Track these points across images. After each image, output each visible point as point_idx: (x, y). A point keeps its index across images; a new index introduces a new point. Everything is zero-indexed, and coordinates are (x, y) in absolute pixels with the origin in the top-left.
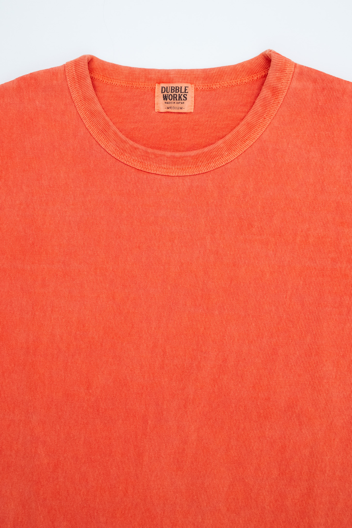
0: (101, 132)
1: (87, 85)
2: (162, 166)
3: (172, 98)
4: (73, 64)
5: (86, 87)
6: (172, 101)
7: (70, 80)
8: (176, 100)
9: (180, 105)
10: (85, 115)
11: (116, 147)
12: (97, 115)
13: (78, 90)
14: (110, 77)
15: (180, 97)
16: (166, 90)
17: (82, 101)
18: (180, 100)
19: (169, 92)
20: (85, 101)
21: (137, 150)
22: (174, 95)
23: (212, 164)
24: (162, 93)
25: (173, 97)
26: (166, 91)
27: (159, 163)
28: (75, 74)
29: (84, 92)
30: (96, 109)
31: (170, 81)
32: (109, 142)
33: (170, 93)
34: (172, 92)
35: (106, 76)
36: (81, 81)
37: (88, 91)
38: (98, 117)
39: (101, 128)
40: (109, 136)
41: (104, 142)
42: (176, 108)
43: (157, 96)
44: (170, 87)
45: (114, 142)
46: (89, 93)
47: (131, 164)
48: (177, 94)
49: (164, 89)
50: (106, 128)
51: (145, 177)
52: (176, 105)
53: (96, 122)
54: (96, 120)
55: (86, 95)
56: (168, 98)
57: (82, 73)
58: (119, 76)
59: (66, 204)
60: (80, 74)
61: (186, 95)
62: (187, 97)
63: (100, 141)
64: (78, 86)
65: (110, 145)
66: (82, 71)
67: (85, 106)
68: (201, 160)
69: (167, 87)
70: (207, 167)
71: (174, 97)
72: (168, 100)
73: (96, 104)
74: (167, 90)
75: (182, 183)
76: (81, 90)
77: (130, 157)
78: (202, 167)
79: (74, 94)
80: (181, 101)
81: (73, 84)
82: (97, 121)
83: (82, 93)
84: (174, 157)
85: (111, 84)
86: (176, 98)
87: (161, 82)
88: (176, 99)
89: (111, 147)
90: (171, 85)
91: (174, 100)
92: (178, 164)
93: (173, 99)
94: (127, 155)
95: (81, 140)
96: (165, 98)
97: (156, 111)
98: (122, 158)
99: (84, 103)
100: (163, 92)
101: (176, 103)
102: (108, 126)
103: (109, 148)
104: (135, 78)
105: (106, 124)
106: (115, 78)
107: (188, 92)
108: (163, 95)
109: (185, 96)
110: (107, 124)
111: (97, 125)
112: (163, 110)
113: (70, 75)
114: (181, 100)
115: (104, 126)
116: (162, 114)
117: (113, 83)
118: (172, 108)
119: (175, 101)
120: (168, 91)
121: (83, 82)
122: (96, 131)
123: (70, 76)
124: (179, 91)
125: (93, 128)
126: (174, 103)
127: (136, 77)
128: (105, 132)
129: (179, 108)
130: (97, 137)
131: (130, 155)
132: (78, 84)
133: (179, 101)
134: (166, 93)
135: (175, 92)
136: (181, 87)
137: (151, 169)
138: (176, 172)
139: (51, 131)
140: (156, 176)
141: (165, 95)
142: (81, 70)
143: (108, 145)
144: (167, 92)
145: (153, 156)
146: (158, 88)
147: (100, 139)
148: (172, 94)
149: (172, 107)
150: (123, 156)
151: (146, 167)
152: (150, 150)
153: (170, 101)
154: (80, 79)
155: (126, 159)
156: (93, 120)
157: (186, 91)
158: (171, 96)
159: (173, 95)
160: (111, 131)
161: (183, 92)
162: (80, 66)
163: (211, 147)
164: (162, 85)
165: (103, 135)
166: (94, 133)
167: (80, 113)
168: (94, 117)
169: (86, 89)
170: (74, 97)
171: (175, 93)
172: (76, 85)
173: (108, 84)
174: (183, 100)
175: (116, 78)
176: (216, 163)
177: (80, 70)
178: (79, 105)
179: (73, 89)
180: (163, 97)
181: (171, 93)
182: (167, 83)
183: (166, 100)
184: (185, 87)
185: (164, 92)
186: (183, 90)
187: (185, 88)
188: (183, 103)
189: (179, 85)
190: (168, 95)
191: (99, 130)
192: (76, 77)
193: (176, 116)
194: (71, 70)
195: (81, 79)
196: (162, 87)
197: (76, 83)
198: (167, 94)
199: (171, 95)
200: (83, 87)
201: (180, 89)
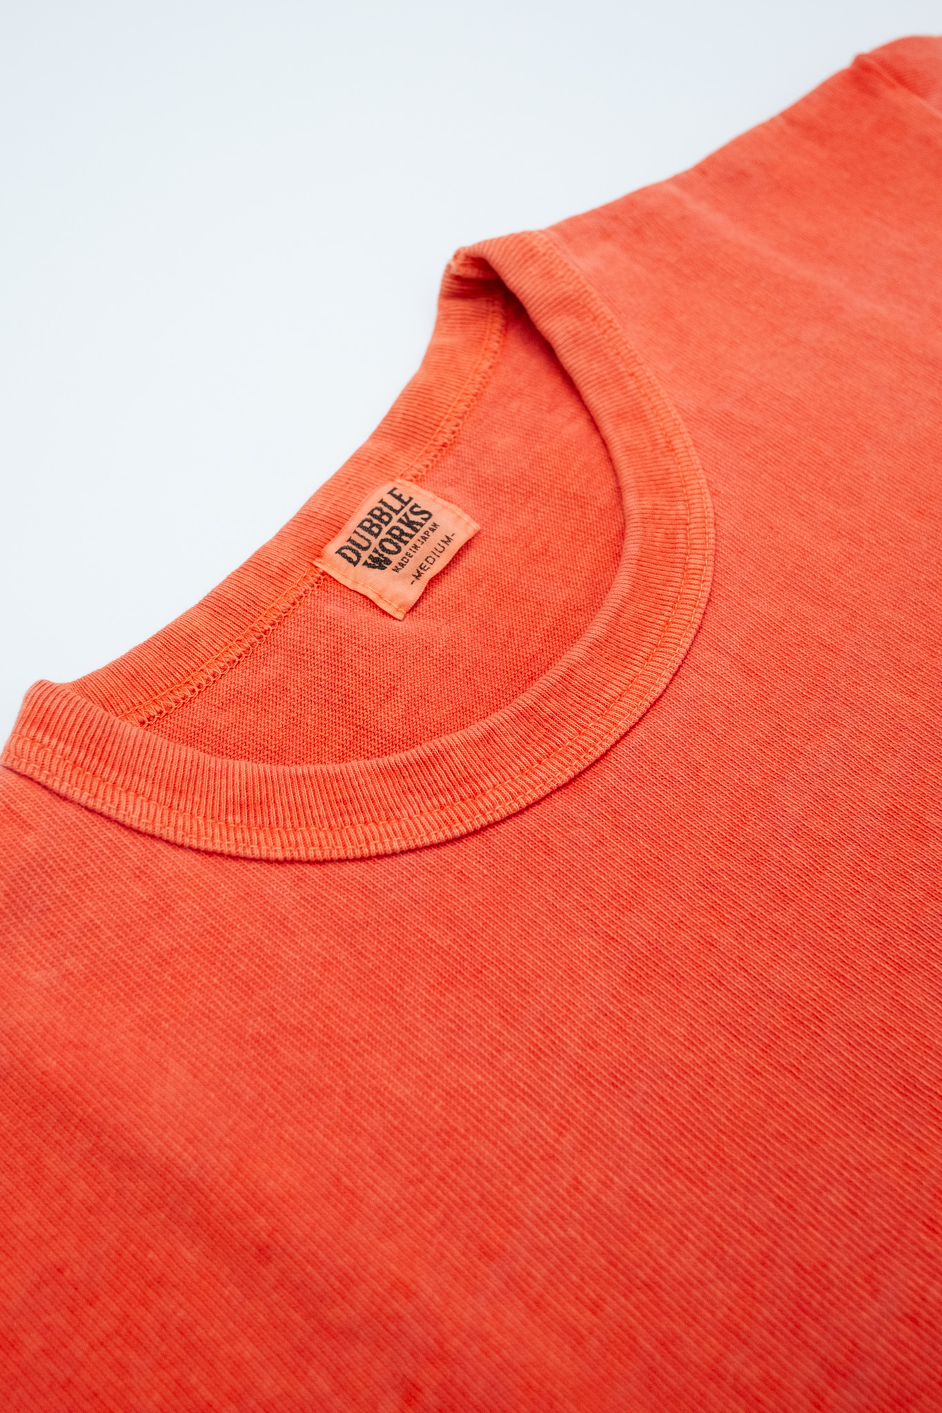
0: (339, 819)
1: (138, 744)
2: (607, 697)
3: (395, 544)
4: (29, 730)
5: (143, 752)
6: (405, 549)
7: (73, 781)
8: (411, 536)
9: (436, 538)
10: (232, 834)
11: (434, 800)
12: (264, 793)
13: (127, 783)
14: (174, 680)
15: (410, 524)
16: (354, 547)
17: (175, 803)
18: (418, 527)
19: (370, 544)
20: (184, 796)
21: (497, 739)
22: (389, 533)
23: (695, 560)
24: (355, 564)
25: (395, 541)
26: (360, 551)
27: (590, 700)
28: (68, 748)
29: (151, 772)
30: (244, 783)
31: (337, 524)
32: (397, 812)
33: (375, 542)
34: (376, 535)
35: (158, 690)
36: (108, 748)
37: (163, 756)
38: (277, 795)
39: (322, 808)
40: (376, 799)
41: (382, 830)
42: (437, 553)
43: (356, 582)
44: (355, 532)
45: (410, 796)
46: (170, 759)
47: (533, 788)
48: (394, 523)
49: (349, 553)
50: (338, 792)
51: (610, 777)
52: (425, 549)
53: (287, 813)
54: (280, 809)
55: (166, 774)
56: (386, 555)
57: (87, 723)
58: (192, 650)
59: (542, 1158)
60: (82, 733)
61: (416, 506)
62: (422, 509)
63: (368, 843)
64: (115, 773)
65: (410, 818)
66: (80, 720)
67: (202, 810)
68: (657, 581)
69: (350, 540)
70: (696, 577)
71: (398, 538)
72: (395, 559)
73: (224, 772)
74: (359, 546)
75: (706, 679)
76: (136, 777)
77: (507, 777)
78: (687, 591)
79: (130, 807)
80: (425, 528)
81: (95, 784)
82: (287, 809)
83: (150, 782)
84: (598, 644)
85: (197, 690)
86: (402, 533)
87: (318, 548)
88: (407, 535)
89: (423, 819)
90: (353, 524)
91: (406, 543)
92: (630, 649)
93: (401, 544)
94: (489, 784)
95: (313, 914)
96: (379, 563)
97: (399, 616)
98: (489, 804)
99: (189, 807)
100: (355, 558)
101: (418, 544)
102: (335, 784)
103: (421, 827)
104: (242, 612)
105: (322, 786)
106: (187, 668)
107: (411, 499)
108: (365, 567)
109: (416, 510)
110: (322, 782)
111: (302, 817)
112: (412, 593)
113: (54, 768)
114: (422, 525)
115: (325, 795)
116: (424, 605)
117: (204, 682)
118: (428, 565)
119: (412, 542)
120: (365, 544)
121: (116, 747)
122: (322, 835)
123: (61, 770)
124: (387, 514)
125: (300, 837)
126: (416, 547)
127: (241, 604)
128: (349, 805)
129: (442, 544)
130: (348, 843)
131: (497, 774)
132: (108, 769)
133: (421, 533)
134: (365, 555)
135: (383, 525)
136: (381, 501)
137: (598, 738)
138: (659, 671)
139: (186, 1008)
140: (632, 741)
141: (369, 561)
142: (73, 717)
143: (404, 825)
144: (365, 549)
145: (553, 704)
146: (333, 564)
147: (362, 837)
148: (383, 535)
149: (425, 563)
150: (486, 800)
151: (580, 748)
152: (525, 700)
153: (402, 554)
154: (99, 750)
155: (502, 794)
156: (273, 819)
157: (406, 499)
158: (388, 546)
159: (389, 537)
160: (361, 780)
161: (402, 508)
162: (59, 711)
163: (633, 532)
164: (332, 548)
165: (354, 818)
166: (324, 843)
167: (214, 844)
168: (265, 807)
169: (149, 755)
170: (140, 815)
171: (386, 529)
172: (105, 775)
173: (187, 701)
174: (423, 522)
175: (192, 664)
176: (695, 546)
177: (71, 722)
178: (180, 822)
179: (108, 798)
180: (374, 567)
181: (380, 538)
182: (336, 533)
183: (388, 562)
184: (391, 493)
185: (359, 556)
186: (396, 505)
187: (395, 496)
188: (435, 525)
189: (371, 502)
190: (376, 551)
191: (326, 823)
192: (82, 755)
193: (458, 574)
194: (42, 753)
195: (102, 743)
196: (339, 552)
197: (99, 772)
198: (370, 551)
199: (383, 540)
200: (133, 762)
201: (386, 510)
